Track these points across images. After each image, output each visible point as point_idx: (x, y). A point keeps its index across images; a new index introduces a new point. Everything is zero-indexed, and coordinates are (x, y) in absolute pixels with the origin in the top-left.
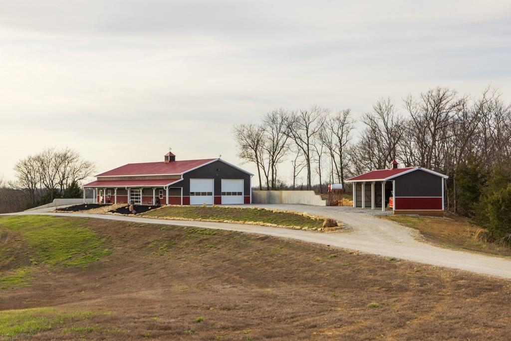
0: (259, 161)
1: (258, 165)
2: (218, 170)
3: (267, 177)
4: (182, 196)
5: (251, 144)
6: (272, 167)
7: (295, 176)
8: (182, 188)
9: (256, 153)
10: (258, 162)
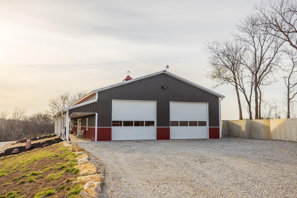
0: (238, 83)
1: (237, 87)
2: (163, 87)
3: (249, 103)
4: (96, 127)
5: (227, 64)
6: (256, 90)
7: (289, 99)
8: (97, 114)
9: (234, 74)
10: (236, 83)
